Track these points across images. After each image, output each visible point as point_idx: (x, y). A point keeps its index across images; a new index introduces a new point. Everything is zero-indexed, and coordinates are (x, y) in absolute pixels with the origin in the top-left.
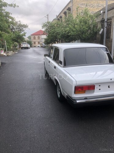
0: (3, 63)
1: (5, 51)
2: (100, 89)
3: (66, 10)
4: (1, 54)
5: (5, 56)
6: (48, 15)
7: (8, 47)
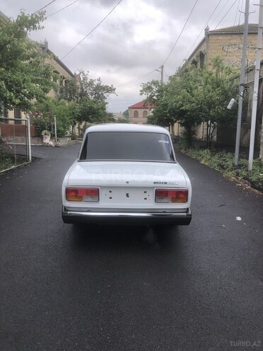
0: (36, 158)
1: (53, 136)
2: (111, 198)
3: (194, 57)
4: (45, 143)
5: (51, 146)
6: (162, 67)
7: (62, 129)
